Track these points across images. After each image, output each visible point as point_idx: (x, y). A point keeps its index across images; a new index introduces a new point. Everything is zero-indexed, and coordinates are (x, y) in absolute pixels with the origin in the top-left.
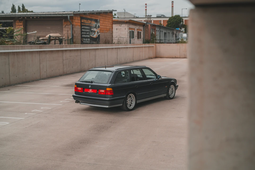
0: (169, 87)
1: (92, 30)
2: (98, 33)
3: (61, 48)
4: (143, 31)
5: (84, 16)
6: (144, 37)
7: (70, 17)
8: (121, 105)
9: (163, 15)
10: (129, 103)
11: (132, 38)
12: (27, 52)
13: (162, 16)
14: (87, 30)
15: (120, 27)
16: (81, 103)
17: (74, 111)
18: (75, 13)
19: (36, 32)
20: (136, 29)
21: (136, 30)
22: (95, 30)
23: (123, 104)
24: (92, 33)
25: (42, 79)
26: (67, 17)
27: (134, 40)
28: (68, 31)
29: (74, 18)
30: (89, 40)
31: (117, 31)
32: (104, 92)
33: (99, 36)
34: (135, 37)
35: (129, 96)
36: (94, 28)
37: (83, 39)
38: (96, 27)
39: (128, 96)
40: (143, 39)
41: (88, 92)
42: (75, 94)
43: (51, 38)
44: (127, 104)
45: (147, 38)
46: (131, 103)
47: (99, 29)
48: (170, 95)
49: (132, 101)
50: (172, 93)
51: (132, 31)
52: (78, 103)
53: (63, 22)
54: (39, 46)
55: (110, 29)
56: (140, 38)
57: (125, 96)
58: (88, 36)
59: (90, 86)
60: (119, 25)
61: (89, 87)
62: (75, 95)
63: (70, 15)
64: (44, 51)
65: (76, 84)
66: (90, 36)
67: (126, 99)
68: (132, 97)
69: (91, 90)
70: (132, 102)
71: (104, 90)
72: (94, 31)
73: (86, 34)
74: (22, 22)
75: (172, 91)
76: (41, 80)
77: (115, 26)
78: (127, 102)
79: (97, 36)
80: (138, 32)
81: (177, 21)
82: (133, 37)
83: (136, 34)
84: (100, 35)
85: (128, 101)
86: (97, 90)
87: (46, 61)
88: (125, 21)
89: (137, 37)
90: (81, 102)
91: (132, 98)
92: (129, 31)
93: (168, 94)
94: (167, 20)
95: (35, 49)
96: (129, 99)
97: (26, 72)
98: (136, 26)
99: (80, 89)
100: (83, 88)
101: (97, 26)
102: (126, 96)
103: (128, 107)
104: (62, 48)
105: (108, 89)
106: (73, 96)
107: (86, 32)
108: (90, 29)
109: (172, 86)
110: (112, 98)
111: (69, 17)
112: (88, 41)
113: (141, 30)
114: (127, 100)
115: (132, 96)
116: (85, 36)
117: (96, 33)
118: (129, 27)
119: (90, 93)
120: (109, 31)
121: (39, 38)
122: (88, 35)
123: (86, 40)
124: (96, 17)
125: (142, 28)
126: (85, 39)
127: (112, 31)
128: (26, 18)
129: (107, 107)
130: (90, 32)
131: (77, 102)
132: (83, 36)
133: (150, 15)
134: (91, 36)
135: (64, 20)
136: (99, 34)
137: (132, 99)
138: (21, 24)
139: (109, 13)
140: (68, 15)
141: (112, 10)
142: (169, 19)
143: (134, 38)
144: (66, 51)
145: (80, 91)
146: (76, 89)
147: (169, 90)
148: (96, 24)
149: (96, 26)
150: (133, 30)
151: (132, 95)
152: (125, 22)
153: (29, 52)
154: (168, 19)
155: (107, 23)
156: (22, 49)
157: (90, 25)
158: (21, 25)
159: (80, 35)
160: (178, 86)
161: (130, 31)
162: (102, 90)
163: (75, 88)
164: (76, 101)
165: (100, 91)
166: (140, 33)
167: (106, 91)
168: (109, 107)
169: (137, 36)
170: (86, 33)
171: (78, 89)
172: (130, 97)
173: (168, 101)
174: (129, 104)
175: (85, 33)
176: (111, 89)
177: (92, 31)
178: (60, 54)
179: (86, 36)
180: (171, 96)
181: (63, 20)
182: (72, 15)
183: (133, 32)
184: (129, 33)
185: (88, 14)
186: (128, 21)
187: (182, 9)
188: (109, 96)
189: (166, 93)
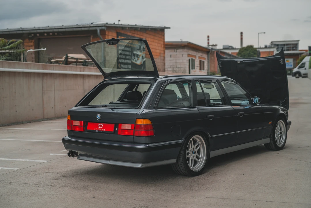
0: (275, 125)
1: (135, 52)
2: (143, 58)
3: (81, 71)
4: (207, 60)
5: (122, 32)
6: (208, 68)
7: (101, 31)
8: (174, 161)
9: (232, 47)
10: (192, 156)
11: (192, 69)
12: (19, 73)
13: (230, 48)
14: (127, 53)
15: (175, 53)
16: (81, 157)
17: (64, 176)
18: (107, 25)
19: (45, 49)
20: (197, 56)
21: (197, 58)
22: (139, 53)
23: (177, 160)
24: (134, 58)
25: (46, 119)
26: (96, 31)
27: (195, 71)
28: (97, 53)
29: (107, 33)
30: (130, 66)
31: (172, 59)
32: (130, 128)
33: (144, 62)
34: (196, 68)
35: (192, 139)
36: (138, 51)
37: (120, 66)
38: (140, 49)
39: (191, 141)
40: (207, 71)
41: (95, 132)
42: (69, 136)
43: (69, 60)
44: (188, 158)
45: (212, 69)
46: (197, 157)
47: (145, 52)
48: (277, 140)
49: (199, 152)
50: (281, 137)
51: (192, 59)
52: (73, 157)
53: (91, 38)
54: (42, 65)
55: (160, 53)
56: (203, 69)
57: (182, 140)
58: (129, 62)
59: (99, 117)
60: (173, 50)
61: (96, 117)
62: (68, 138)
63: (100, 28)
64: (51, 74)
65: (70, 112)
66: (132, 62)
67: (185, 147)
68: (200, 143)
69: (100, 126)
70: (199, 154)
71: (131, 125)
72: (137, 55)
73: (125, 59)
74: (33, 41)
75: (281, 133)
76: (44, 121)
77: (168, 53)
78: (188, 154)
79: (141, 62)
80: (200, 61)
81: (249, 53)
82: (193, 67)
83: (197, 63)
84: (146, 61)
85: (189, 151)
86: (116, 124)
87: (54, 90)
88: (181, 45)
89: (199, 68)
90: (81, 155)
91: (198, 145)
92: (188, 58)
93: (274, 138)
94: (237, 53)
95: (33, 69)
96: (191, 147)
97: (16, 106)
98: (197, 53)
99: (77, 123)
100: (84, 122)
101: (142, 47)
102: (185, 139)
103: (190, 165)
104: (83, 71)
105: (140, 122)
106: (64, 140)
107: (126, 55)
108: (132, 52)
109: (281, 124)
110: (151, 145)
111: (98, 31)
112: (128, 68)
113: (205, 59)
114: (188, 149)
115: (198, 140)
116: (123, 61)
117: (141, 58)
118: (188, 53)
119: (98, 132)
120: (159, 57)
121: (52, 59)
122: (128, 59)
123: (126, 66)
124: (140, 35)
125: (205, 56)
126: (124, 66)
127: (164, 57)
128: (38, 35)
129: (140, 166)
130: (131, 56)
131: (72, 154)
132: (120, 61)
133: (215, 44)
134: (134, 61)
135: (92, 37)
136: (144, 60)
137: (200, 149)
138: (32, 44)
139: (159, 30)
140: (97, 28)
141: (163, 26)
142: (240, 51)
143: (194, 69)
144: (89, 76)
145: (78, 129)
146: (70, 123)
147: (275, 130)
148: (140, 44)
149: (140, 47)
150: (194, 58)
151: (198, 138)
152: (183, 46)
153: (23, 73)
154: (237, 51)
155: (156, 44)
156: (9, 68)
157: (132, 46)
158: (31, 46)
159: (116, 59)
160: (290, 123)
161: (189, 60)
162: (127, 125)
163: (68, 121)
164: (71, 152)
165: (121, 126)
166: (203, 62)
167: (136, 127)
168: (142, 166)
169: (199, 66)
170: (126, 57)
171: (74, 124)
172: (195, 142)
173: (275, 153)
174: (192, 159)
175: (124, 57)
176: (148, 122)
177: (134, 55)
178: (80, 81)
179: (126, 61)
180: (280, 144)
181: (90, 36)
182: (103, 28)
183: (193, 61)
184: (188, 61)
185: (127, 28)
186: (186, 44)
187: (259, 34)
188: (143, 139)
189: (270, 137)
